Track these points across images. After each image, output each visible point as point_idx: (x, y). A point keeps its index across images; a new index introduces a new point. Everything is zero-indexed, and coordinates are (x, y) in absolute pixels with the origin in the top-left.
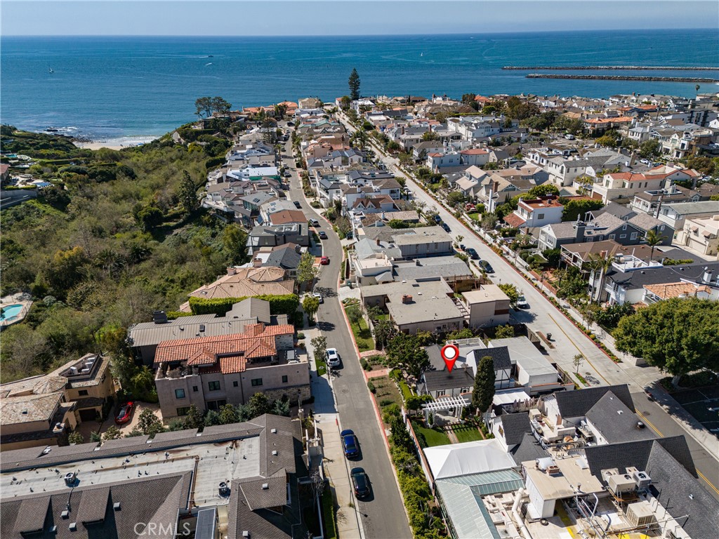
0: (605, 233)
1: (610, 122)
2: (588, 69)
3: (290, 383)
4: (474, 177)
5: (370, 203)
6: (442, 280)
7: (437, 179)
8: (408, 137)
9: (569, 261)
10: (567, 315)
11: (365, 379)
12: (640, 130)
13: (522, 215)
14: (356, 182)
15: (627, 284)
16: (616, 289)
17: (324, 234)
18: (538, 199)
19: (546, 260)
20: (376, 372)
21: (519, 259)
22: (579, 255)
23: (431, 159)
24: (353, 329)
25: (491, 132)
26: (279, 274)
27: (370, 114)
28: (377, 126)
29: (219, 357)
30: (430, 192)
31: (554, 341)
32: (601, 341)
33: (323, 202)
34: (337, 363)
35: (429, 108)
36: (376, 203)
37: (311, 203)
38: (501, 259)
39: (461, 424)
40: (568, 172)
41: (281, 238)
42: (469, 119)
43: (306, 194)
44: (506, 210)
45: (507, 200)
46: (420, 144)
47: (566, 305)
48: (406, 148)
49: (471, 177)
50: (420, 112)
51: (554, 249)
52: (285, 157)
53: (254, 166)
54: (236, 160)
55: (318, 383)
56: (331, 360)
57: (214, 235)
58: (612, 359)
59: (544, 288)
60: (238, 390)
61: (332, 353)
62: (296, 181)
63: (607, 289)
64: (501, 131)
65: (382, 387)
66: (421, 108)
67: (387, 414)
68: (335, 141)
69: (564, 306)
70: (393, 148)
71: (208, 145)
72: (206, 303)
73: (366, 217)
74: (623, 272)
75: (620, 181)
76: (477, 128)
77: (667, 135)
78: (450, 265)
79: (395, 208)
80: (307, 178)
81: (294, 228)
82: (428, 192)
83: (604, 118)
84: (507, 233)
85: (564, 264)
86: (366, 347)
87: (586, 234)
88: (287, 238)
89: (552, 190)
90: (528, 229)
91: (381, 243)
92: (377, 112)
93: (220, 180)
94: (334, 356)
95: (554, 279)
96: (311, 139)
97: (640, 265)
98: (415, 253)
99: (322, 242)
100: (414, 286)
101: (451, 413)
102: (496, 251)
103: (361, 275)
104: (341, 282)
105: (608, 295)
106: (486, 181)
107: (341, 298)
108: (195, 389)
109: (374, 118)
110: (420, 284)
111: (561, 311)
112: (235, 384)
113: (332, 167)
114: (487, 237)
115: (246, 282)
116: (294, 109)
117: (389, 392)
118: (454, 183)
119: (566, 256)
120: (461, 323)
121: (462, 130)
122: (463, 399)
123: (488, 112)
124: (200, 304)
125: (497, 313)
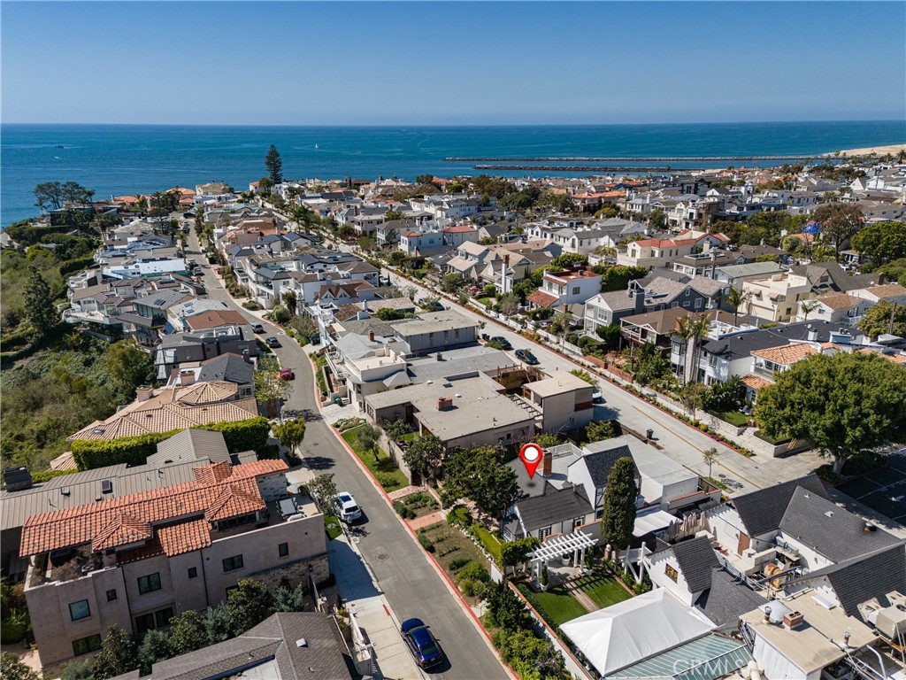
0: (666, 300)
1: (600, 197)
2: (538, 160)
3: (293, 555)
4: (471, 255)
5: (341, 291)
6: (481, 374)
7: (419, 263)
8: (366, 218)
9: (635, 337)
10: (658, 405)
11: (409, 532)
12: (640, 201)
13: (551, 291)
14: (312, 267)
15: (727, 353)
16: (713, 363)
17: (276, 341)
18: (565, 270)
19: (601, 340)
20: (425, 517)
21: (568, 345)
22: (649, 327)
23: (407, 239)
24: (364, 461)
25: (468, 212)
26: (230, 390)
27: (304, 197)
28: (316, 211)
29: (156, 527)
30: (414, 279)
31: (657, 439)
32: (717, 432)
33: (262, 301)
34: (357, 514)
35: (380, 190)
36: (351, 291)
37: (244, 305)
38: (540, 347)
39: (587, 576)
40: (581, 245)
41: (213, 347)
42: (436, 198)
43: (233, 295)
44: (528, 287)
45: (527, 275)
46: (385, 224)
47: (650, 393)
48: (364, 233)
49: (467, 255)
50: (368, 195)
51: (612, 325)
52: (190, 253)
53: (145, 261)
54: (114, 256)
55: (334, 551)
56: (348, 510)
57: (88, 363)
58: (741, 452)
59: (613, 376)
60: (198, 583)
61: (346, 499)
62: (213, 278)
63: (702, 366)
64: (479, 211)
65: (442, 540)
66: (369, 192)
67: (468, 580)
68: (264, 226)
69: (648, 394)
70: (347, 234)
71: (60, 247)
72: (106, 446)
73: (340, 309)
74: (716, 339)
75: (648, 249)
76: (450, 207)
77: (671, 206)
78: (483, 357)
79: (377, 297)
80: (229, 274)
81: (231, 331)
82: (411, 280)
83: (593, 193)
84: (538, 315)
85: (626, 343)
86: (396, 485)
87: (645, 304)
88: (222, 345)
89: (579, 259)
90: (567, 306)
91: (376, 338)
92: (313, 195)
93: (92, 282)
94: (351, 504)
95: (622, 361)
96: (228, 225)
97: (731, 330)
98: (428, 346)
99: (274, 352)
100: (446, 386)
101: (566, 561)
102: (531, 338)
103: (360, 380)
104: (323, 400)
105: (702, 373)
106: (491, 257)
107: (330, 422)
108: (112, 596)
109: (310, 202)
110: (452, 383)
111: (648, 401)
112: (192, 573)
113: (271, 252)
114: (512, 323)
115: (175, 407)
116: (191, 197)
117: (458, 547)
118: (444, 266)
119: (630, 332)
120: (531, 428)
121: (431, 210)
122: (584, 536)
123: (458, 190)
124: (95, 449)
125: (578, 407)
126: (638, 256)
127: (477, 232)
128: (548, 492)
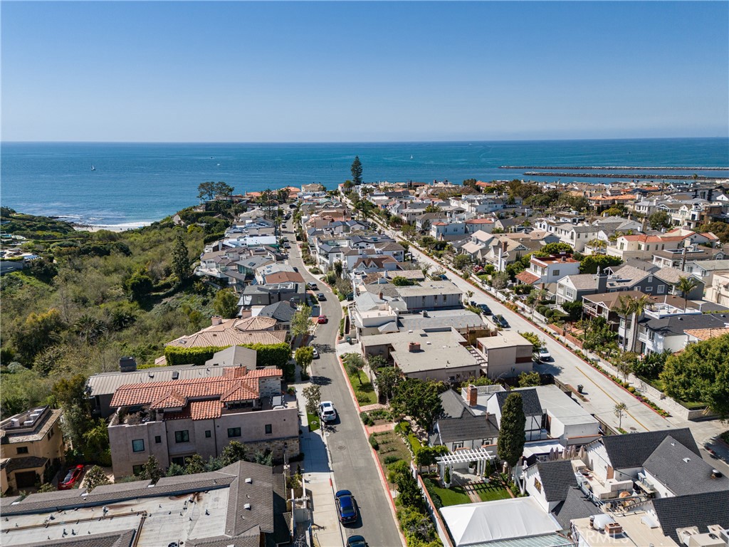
0: (629, 285)
1: (614, 200)
3: (275, 434)
4: (480, 241)
5: (372, 263)
6: (453, 329)
7: (442, 246)
8: (411, 211)
9: (593, 312)
11: (366, 434)
12: (647, 203)
13: (535, 272)
14: (358, 245)
15: (664, 330)
16: (652, 338)
17: (323, 296)
18: (551, 256)
19: (566, 313)
20: (379, 427)
21: (536, 314)
22: (604, 305)
23: (435, 227)
24: (352, 383)
25: (495, 208)
26: (271, 323)
27: (372, 195)
28: (379, 205)
29: (190, 401)
30: (435, 258)
31: (587, 394)
32: (642, 394)
33: (322, 268)
34: (333, 417)
35: (431, 190)
36: (379, 264)
37: (310, 270)
38: (516, 315)
39: (485, 483)
40: (579, 237)
41: (276, 296)
42: (471, 197)
43: (305, 262)
44: (518, 268)
45: (518, 258)
46: (423, 215)
47: (595, 358)
48: (409, 222)
49: (478, 241)
50: (422, 194)
51: (575, 302)
52: (286, 232)
53: (251, 236)
54: (234, 232)
55: (310, 439)
56: (326, 413)
57: (204, 303)
58: (658, 413)
59: (568, 342)
60: (211, 441)
61: (328, 405)
62: (296, 251)
63: (641, 339)
64: (505, 207)
65: (387, 443)
66: (423, 191)
67: (393, 472)
68: (337, 215)
69: (593, 359)
70: (396, 223)
71: (208, 226)
72: (184, 351)
73: (368, 276)
74: (658, 318)
75: (635, 244)
76: (480, 204)
77: (675, 208)
78: (462, 318)
79: (398, 268)
80: (306, 249)
81: (290, 286)
82: (433, 258)
83: (608, 196)
84: (521, 291)
85: (587, 316)
86: (368, 401)
87: (608, 286)
88: (282, 295)
89: (565, 248)
90: (544, 284)
91: (384, 297)
92: (379, 194)
93: (216, 249)
94: (330, 409)
95: (580, 332)
96: (312, 213)
97: (675, 311)
98: (421, 306)
99: (320, 304)
100: (422, 335)
101: (472, 470)
102: (510, 307)
103: (362, 326)
104: (340, 339)
105: (643, 345)
106: (495, 242)
107: (338, 354)
108: (158, 440)
109: (375, 198)
110: (428, 334)
111: (591, 364)
112: (208, 434)
113: (332, 233)
114: (499, 295)
115: (232, 331)
116: (296, 193)
117: (395, 449)
118: (460, 249)
119: (589, 308)
120: (478, 372)
121: (466, 206)
122: (486, 452)
123: (491, 191)
124: (177, 352)
125: (519, 360)
126: (625, 248)
127: (494, 223)
128: (465, 416)
